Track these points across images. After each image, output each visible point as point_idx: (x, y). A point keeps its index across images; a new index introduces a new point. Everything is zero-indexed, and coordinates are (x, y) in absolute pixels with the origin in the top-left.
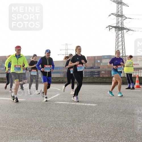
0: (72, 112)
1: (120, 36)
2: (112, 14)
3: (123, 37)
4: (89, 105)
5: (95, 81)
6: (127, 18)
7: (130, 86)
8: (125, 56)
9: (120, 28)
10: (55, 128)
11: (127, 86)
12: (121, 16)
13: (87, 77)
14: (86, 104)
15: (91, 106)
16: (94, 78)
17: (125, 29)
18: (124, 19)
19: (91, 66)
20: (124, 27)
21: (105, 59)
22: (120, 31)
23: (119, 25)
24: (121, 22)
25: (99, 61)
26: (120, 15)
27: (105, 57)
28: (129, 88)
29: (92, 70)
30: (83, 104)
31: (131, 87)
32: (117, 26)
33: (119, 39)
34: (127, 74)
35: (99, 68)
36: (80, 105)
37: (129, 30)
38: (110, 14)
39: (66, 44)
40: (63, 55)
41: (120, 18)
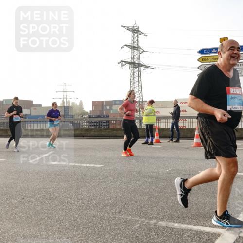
0: (69, 176)
1: (136, 74)
2: (126, 45)
3: (139, 76)
4: (92, 165)
5: (103, 133)
6: (144, 51)
7: (147, 140)
8: (143, 101)
9: (135, 65)
10: (45, 198)
11: (144, 141)
12: (138, 48)
13: (92, 129)
14: (88, 165)
15: (94, 168)
16: (100, 130)
17: (143, 66)
18: (141, 52)
19: (98, 113)
20: (141, 63)
21: (117, 104)
22: (136, 68)
23: (135, 60)
24: (137, 56)
25: (108, 108)
26: (136, 47)
27: (117, 102)
28: (146, 143)
29: (99, 119)
30: (85, 165)
31: (150, 141)
32: (132, 61)
33: (135, 79)
34: (147, 125)
35: (109, 116)
36: (80, 166)
37: (147, 67)
38: (123, 46)
39: (65, 85)
40: (60, 98)
41: (136, 51)
